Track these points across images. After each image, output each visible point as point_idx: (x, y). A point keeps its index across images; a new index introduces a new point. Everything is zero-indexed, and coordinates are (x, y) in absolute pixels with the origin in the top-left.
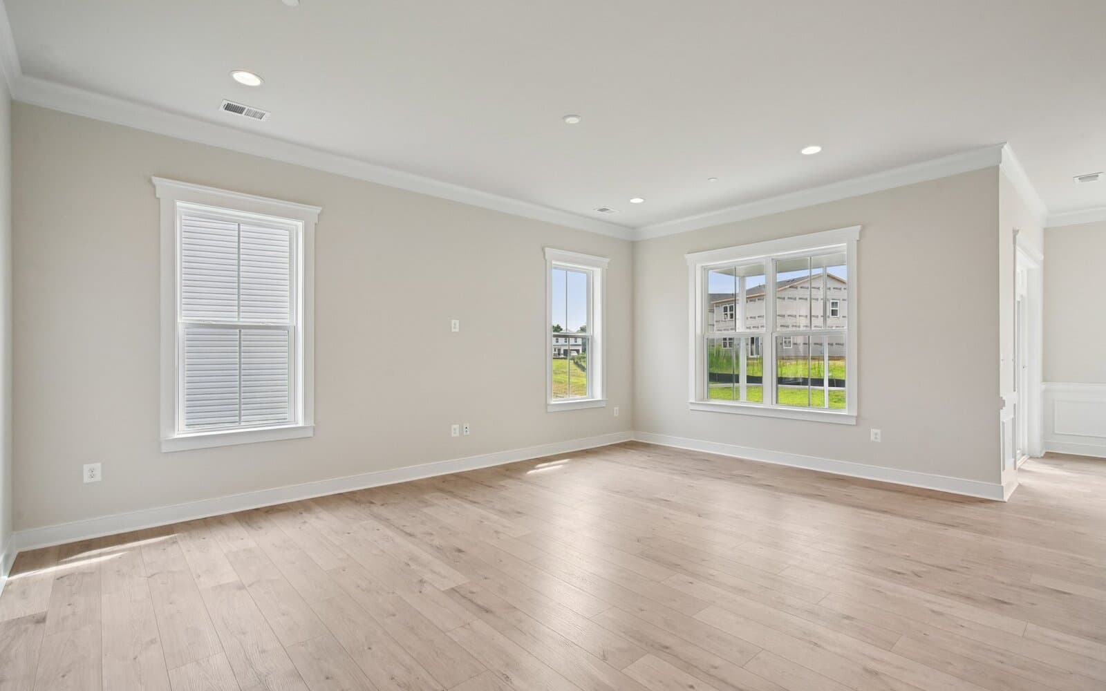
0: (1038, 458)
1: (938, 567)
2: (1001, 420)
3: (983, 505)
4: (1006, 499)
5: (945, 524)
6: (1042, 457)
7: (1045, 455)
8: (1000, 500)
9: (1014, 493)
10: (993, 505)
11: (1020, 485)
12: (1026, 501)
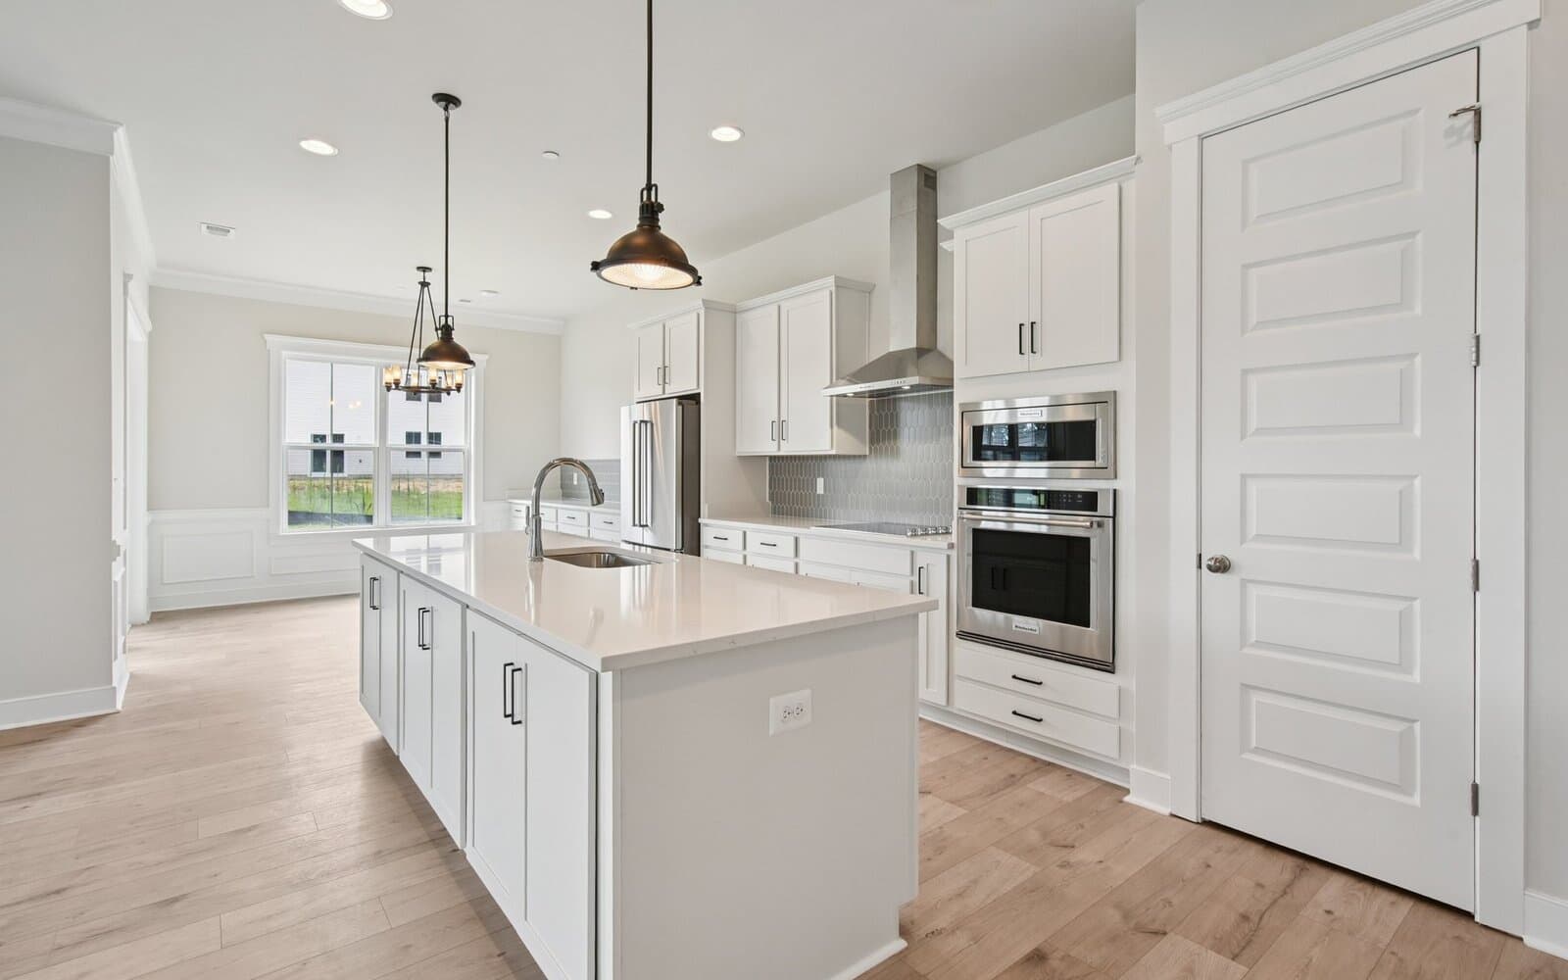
0: (143, 625)
1: (31, 899)
2: (113, 579)
3: (83, 730)
4: (119, 707)
5: (19, 798)
6: (148, 623)
7: (151, 618)
8: (111, 711)
9: (127, 692)
10: (101, 725)
11: (133, 676)
12: (149, 700)
